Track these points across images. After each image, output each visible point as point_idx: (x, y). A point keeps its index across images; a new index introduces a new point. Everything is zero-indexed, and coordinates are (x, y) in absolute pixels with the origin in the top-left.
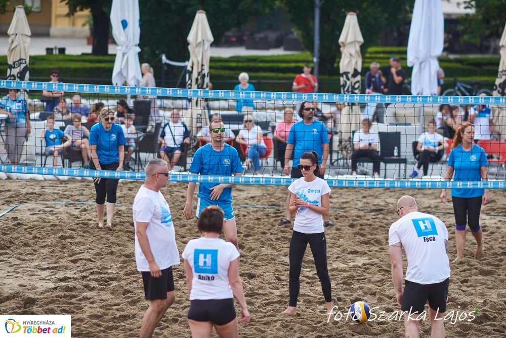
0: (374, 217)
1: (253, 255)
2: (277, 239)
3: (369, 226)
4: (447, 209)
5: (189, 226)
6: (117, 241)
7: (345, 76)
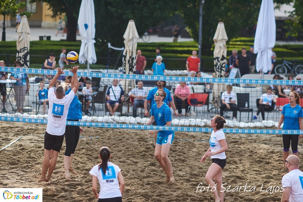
0: (233, 146)
1: (161, 170)
2: (175, 160)
3: (229, 152)
4: (276, 141)
5: (123, 151)
6: (81, 160)
7: (216, 60)
